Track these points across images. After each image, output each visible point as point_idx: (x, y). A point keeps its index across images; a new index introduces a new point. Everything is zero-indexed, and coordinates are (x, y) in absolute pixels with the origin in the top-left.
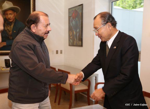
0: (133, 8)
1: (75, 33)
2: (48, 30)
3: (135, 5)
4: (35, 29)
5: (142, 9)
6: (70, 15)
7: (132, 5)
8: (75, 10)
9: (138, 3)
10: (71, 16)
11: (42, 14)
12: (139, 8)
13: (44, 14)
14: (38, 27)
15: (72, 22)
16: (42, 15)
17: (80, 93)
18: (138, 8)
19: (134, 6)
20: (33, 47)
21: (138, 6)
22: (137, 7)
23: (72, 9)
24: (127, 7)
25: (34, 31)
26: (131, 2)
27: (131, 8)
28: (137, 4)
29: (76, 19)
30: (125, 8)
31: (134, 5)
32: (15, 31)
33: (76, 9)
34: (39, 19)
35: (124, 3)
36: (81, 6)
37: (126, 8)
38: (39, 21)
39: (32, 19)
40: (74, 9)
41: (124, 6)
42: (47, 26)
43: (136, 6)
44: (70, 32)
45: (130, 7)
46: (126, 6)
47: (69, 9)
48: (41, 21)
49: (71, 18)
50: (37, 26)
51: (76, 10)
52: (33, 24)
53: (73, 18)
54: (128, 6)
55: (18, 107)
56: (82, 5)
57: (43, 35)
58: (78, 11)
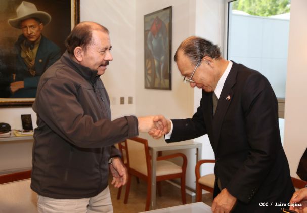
0: (271, 13)
1: (156, 62)
2: (106, 59)
3: (274, 7)
4: (82, 56)
5: (287, 16)
7: (269, 8)
8: (157, 17)
9: (280, 3)
10: (148, 31)
11: (97, 26)
12: (283, 13)
13: (100, 28)
14: (88, 51)
16: (97, 30)
17: (168, 181)
18: (280, 14)
19: (272, 10)
20: (75, 89)
21: (280, 9)
22: (278, 12)
23: (151, 17)
24: (259, 11)
25: (80, 59)
26: (266, 2)
27: (267, 13)
28: (278, 6)
29: (158, 36)
30: (255, 14)
31: (272, 7)
32: (41, 61)
33: (160, 15)
34: (91, 36)
35: (253, 5)
36: (168, 11)
37: (257, 13)
38: (90, 40)
39: (76, 36)
40: (154, 17)
41: (253, 11)
42: (104, 51)
43: (276, 10)
44: (147, 61)
45: (265, 13)
46: (256, 10)
47: (146, 16)
48: (94, 40)
49: (150, 33)
51: (159, 17)
52: (79, 45)
53: (153, 34)
54: (260, 9)
55: (48, 204)
56: (170, 8)
57: (96, 68)
58: (163, 20)
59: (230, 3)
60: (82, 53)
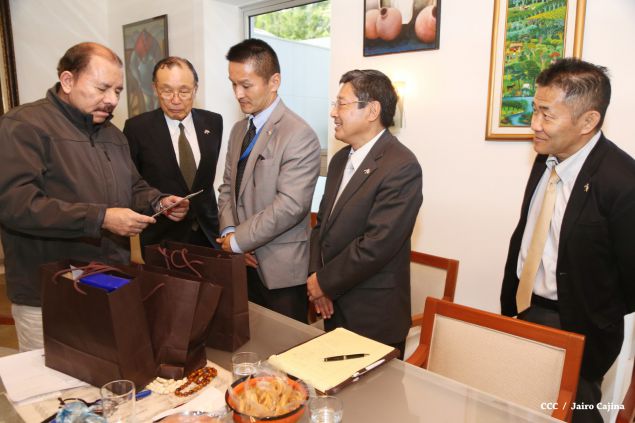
0: (299, 36)
1: (146, 99)
4: (70, 86)
6: (129, 46)
7: (296, 29)
8: (145, 31)
9: (309, 24)
10: (131, 50)
12: (313, 37)
15: (137, 66)
18: (310, 38)
19: (301, 33)
20: (39, 142)
21: (310, 33)
22: (307, 36)
23: (134, 29)
24: (283, 32)
26: (292, 22)
27: (294, 36)
28: (307, 27)
29: (147, 59)
30: (279, 35)
31: (300, 28)
33: (149, 27)
35: (276, 23)
36: (162, 21)
37: (281, 34)
40: (140, 29)
41: (276, 31)
43: (305, 33)
44: (132, 96)
45: (291, 35)
46: (280, 31)
47: (125, 27)
49: (134, 53)
50: (76, 78)
51: (148, 30)
53: (140, 55)
54: (285, 29)
56: (164, 17)
58: (154, 35)
59: (252, 18)
60: (72, 83)
